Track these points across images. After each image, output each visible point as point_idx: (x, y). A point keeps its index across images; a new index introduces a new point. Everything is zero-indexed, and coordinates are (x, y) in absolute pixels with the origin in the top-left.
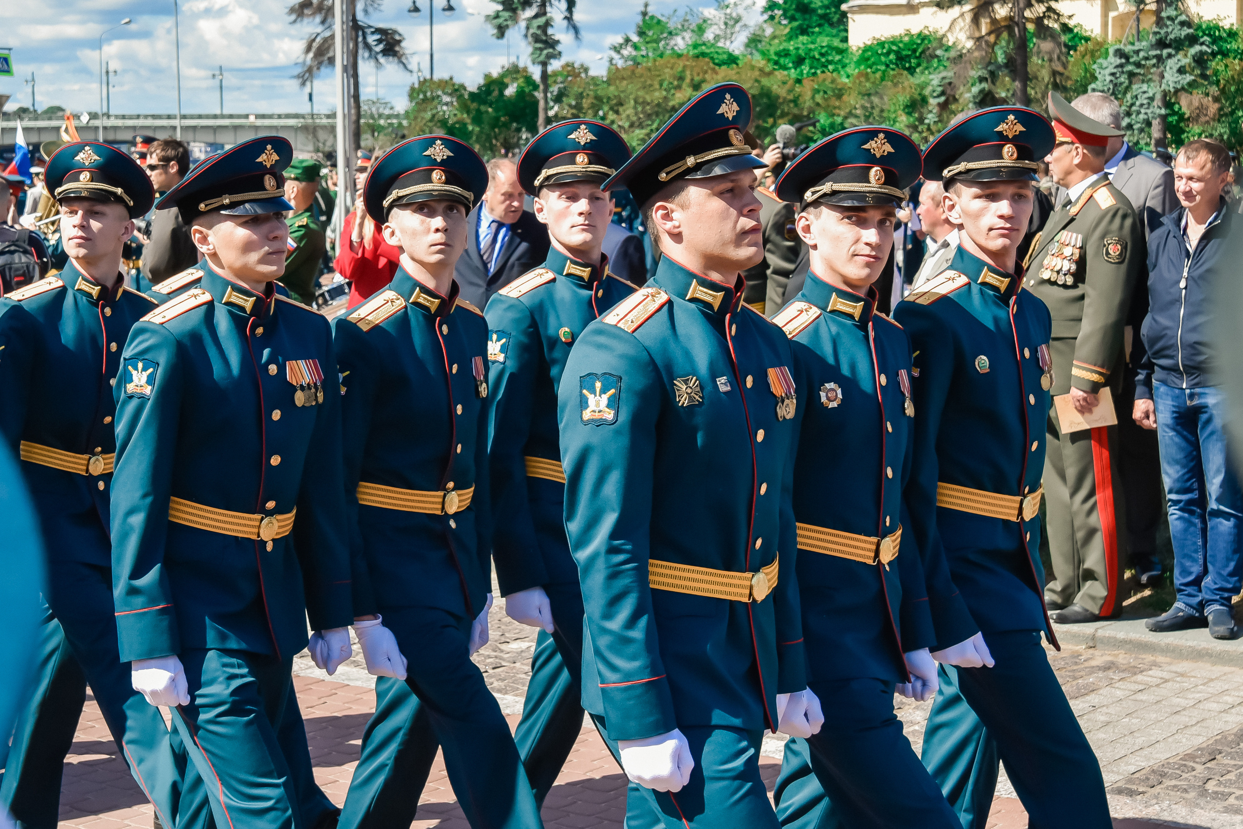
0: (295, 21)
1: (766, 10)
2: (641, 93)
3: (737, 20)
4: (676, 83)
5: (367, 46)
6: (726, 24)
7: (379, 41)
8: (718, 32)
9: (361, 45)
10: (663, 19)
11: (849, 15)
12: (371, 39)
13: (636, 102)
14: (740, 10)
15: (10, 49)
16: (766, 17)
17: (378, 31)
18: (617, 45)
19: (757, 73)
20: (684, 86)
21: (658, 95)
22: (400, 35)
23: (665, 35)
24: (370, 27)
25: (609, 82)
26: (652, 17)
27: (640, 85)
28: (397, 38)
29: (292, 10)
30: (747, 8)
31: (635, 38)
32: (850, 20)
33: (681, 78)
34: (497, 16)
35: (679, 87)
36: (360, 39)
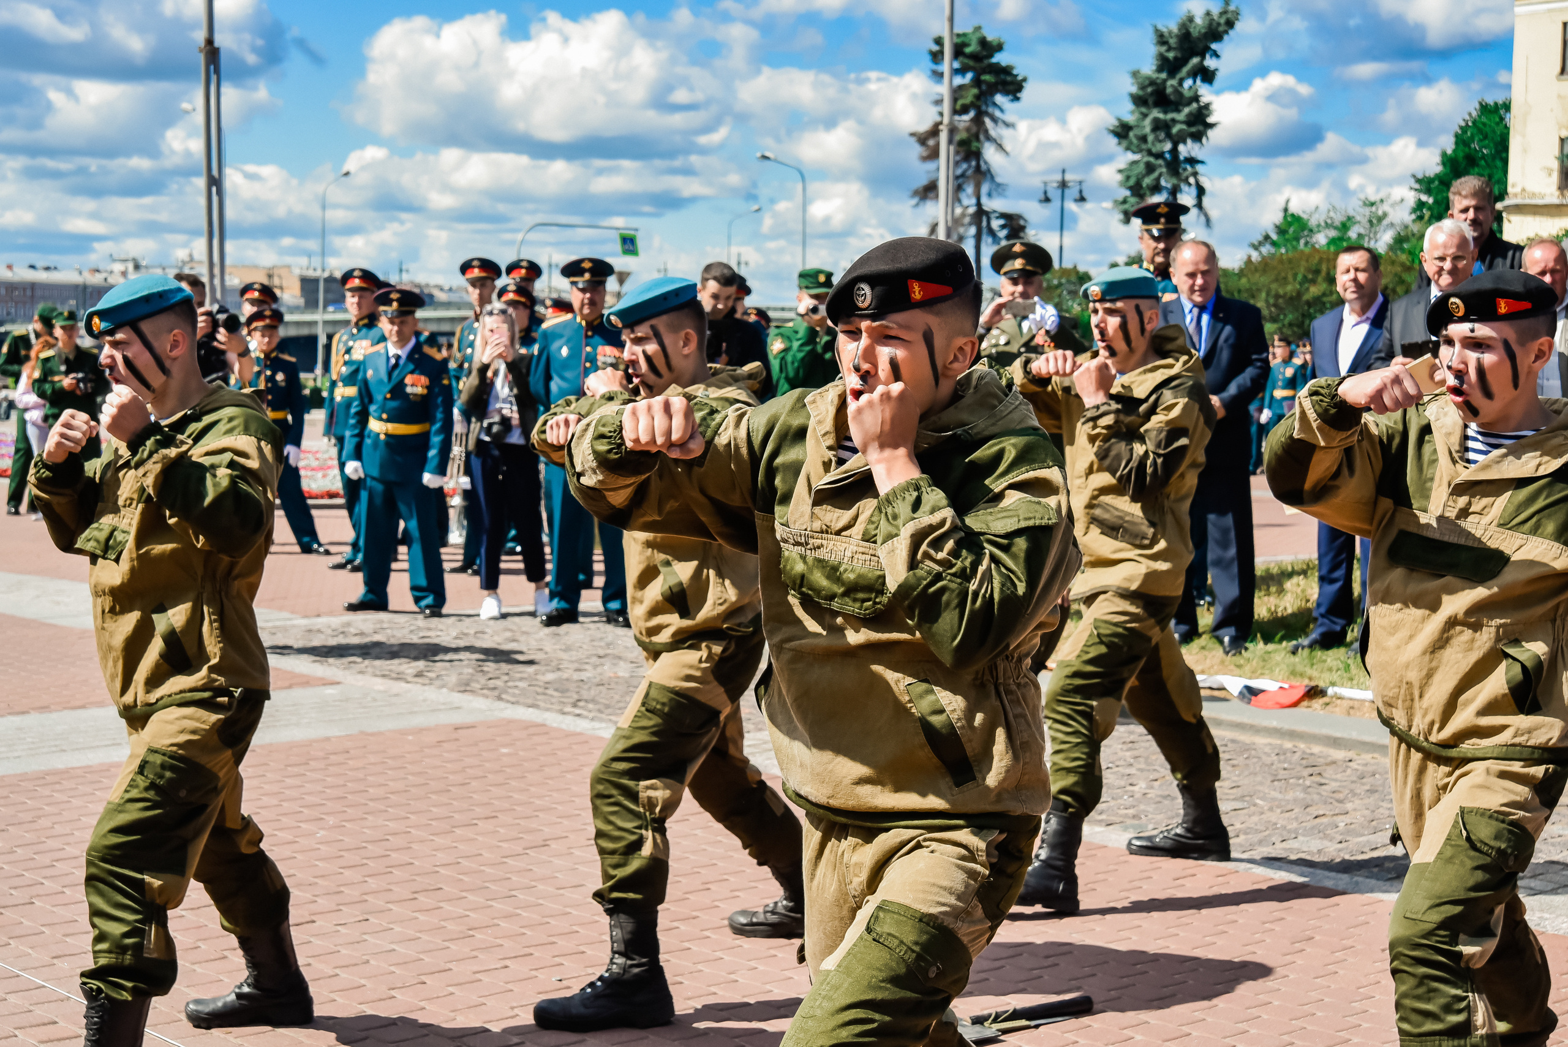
0: (917, 205)
1: (1414, 211)
2: (1274, 286)
3: (1380, 219)
4: (1310, 276)
5: (992, 232)
6: (1370, 222)
7: (1003, 227)
8: (1362, 231)
9: (985, 231)
10: (1305, 216)
11: (1504, 215)
12: (996, 224)
13: (1268, 294)
14: (1386, 207)
15: (636, 230)
16: (1413, 216)
17: (1003, 216)
18: (1256, 243)
19: (1399, 269)
20: (1320, 279)
21: (1290, 288)
22: (1026, 221)
23: (1306, 233)
24: (995, 211)
25: (1242, 273)
26: (1293, 215)
27: (1273, 277)
28: (1022, 223)
29: (916, 193)
30: (1393, 205)
31: (1274, 237)
32: (1505, 220)
33: (1317, 272)
34: (1125, 202)
35: (1313, 282)
36: (984, 224)
